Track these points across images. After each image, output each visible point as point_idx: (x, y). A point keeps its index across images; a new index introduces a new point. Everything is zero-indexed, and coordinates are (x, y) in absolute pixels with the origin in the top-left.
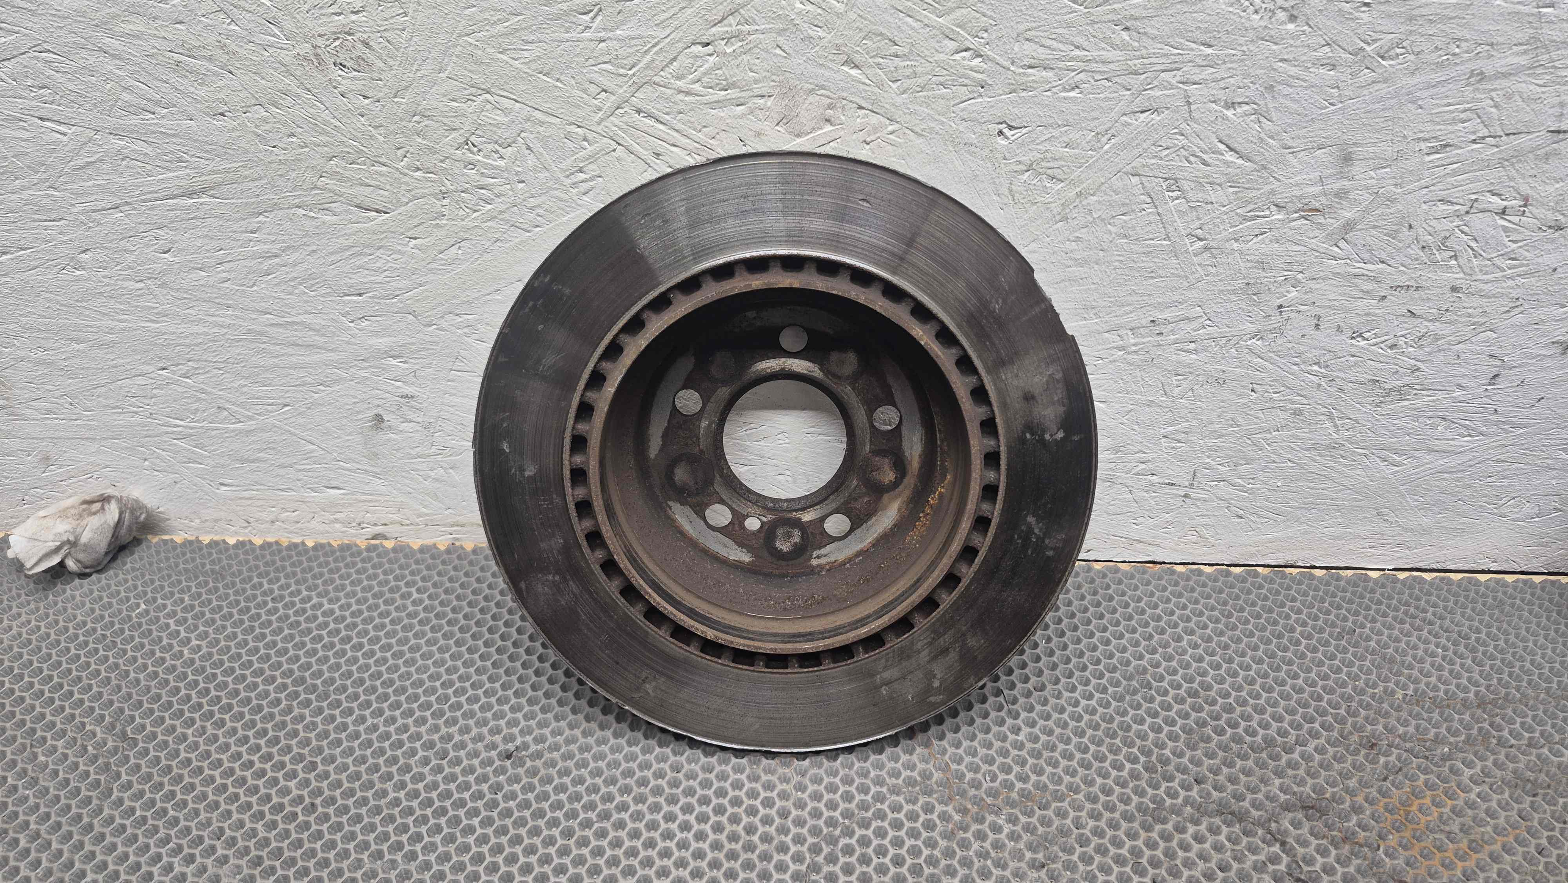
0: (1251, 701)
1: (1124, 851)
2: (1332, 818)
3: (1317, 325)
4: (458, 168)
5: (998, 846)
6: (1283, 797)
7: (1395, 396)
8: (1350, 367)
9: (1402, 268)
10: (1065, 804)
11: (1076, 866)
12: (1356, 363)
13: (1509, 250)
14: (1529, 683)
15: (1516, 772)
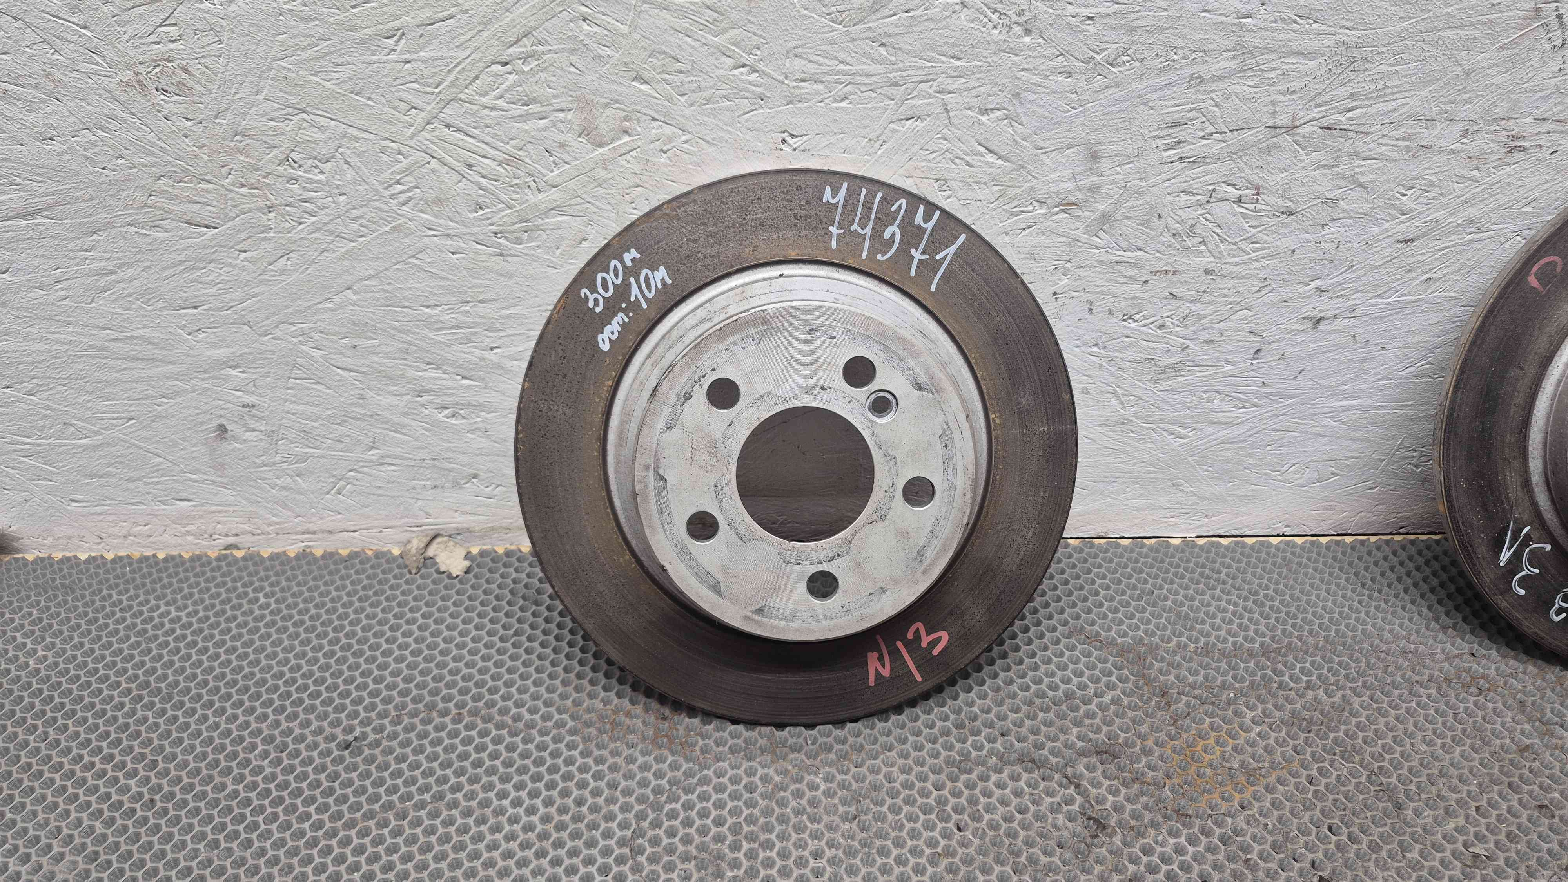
0: (1055, 659)
1: (931, 801)
2: (1123, 761)
3: (1090, 310)
4: (281, 184)
5: (813, 803)
6: (1080, 744)
7: (1170, 373)
8: (1126, 348)
9: (1158, 255)
10: (878, 762)
11: (885, 816)
13: (1250, 234)
14: (1310, 632)
15: (1293, 713)
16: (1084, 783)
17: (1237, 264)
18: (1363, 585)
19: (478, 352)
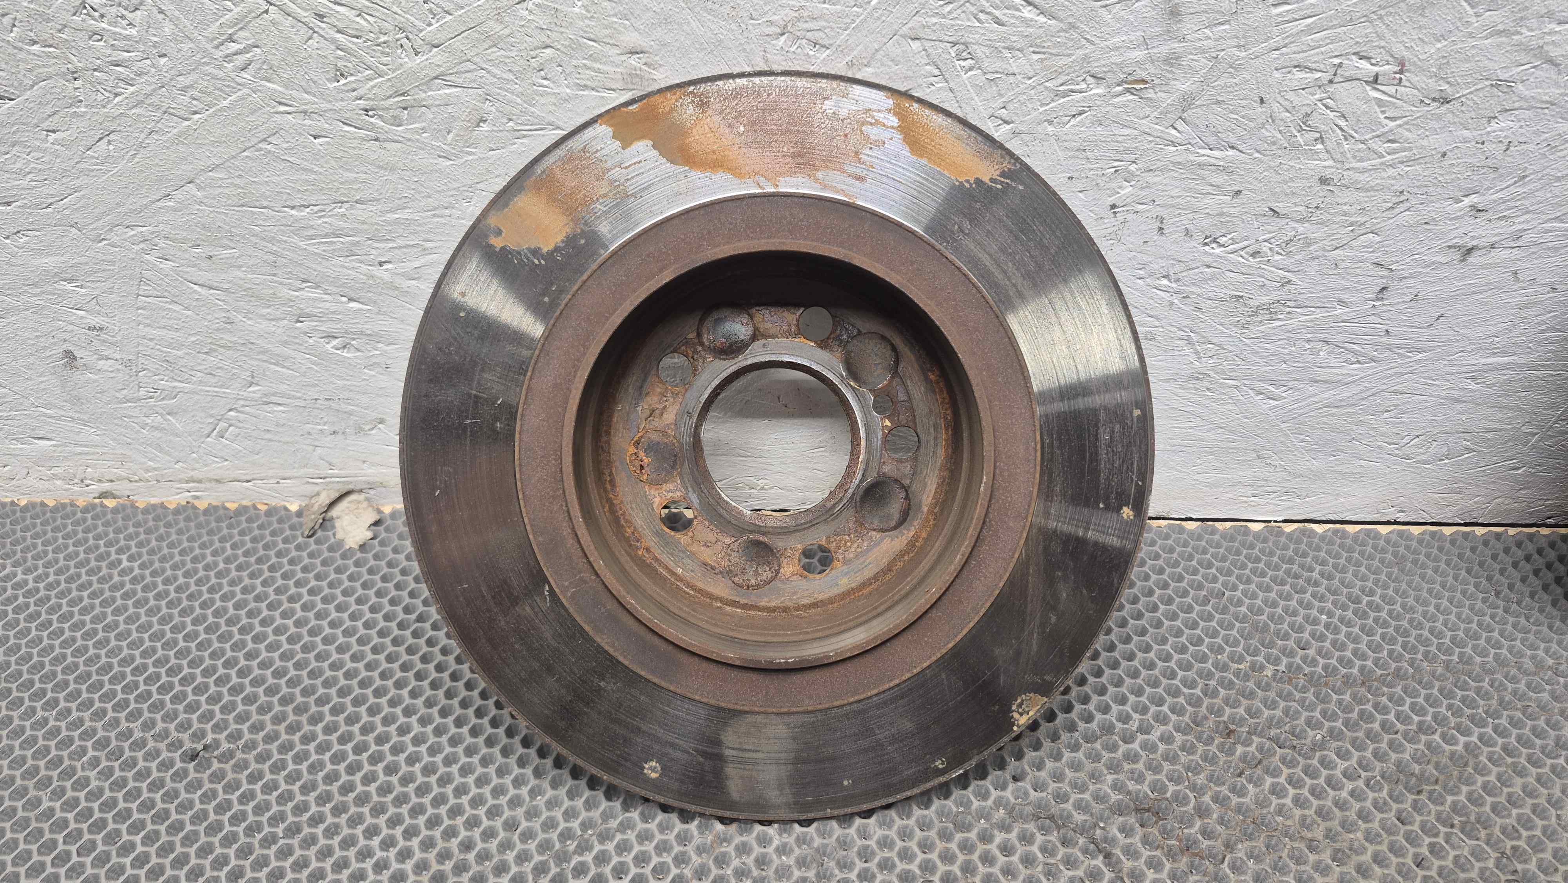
1: (914, 867)
2: (1170, 823)
3: (1161, 229)
4: (82, 40)
6: (1114, 797)
7: (1263, 315)
8: (1206, 280)
9: (1257, 155)
12: (1213, 277)
13: (1386, 129)
14: (1426, 655)
15: (1399, 764)
16: (1117, 852)
17: (1365, 171)
18: (1498, 594)
19: (364, 268)
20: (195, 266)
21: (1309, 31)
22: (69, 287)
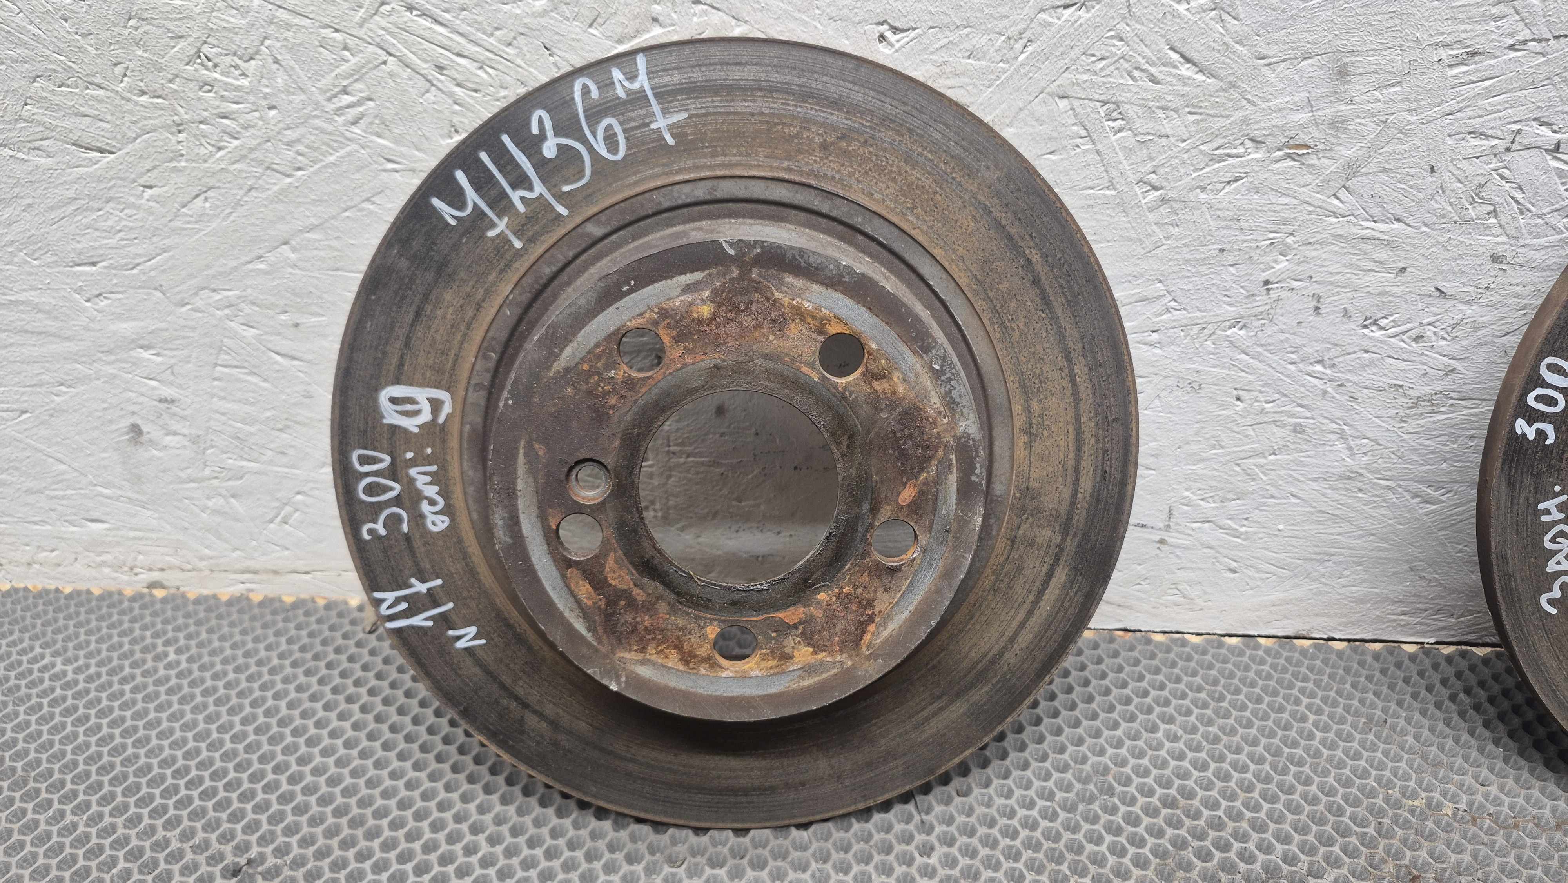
20: (279, 334)
21: (1488, 93)
22: (145, 354)
